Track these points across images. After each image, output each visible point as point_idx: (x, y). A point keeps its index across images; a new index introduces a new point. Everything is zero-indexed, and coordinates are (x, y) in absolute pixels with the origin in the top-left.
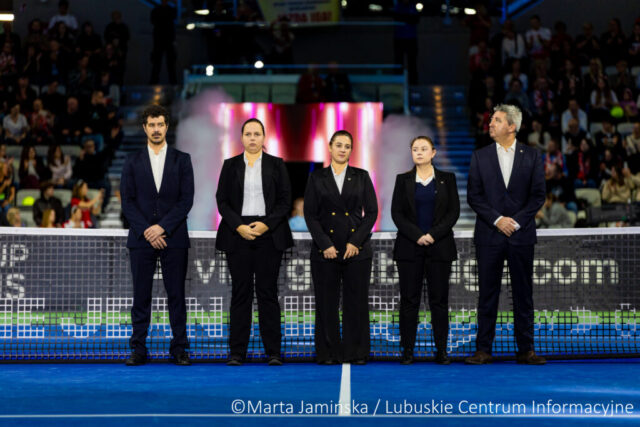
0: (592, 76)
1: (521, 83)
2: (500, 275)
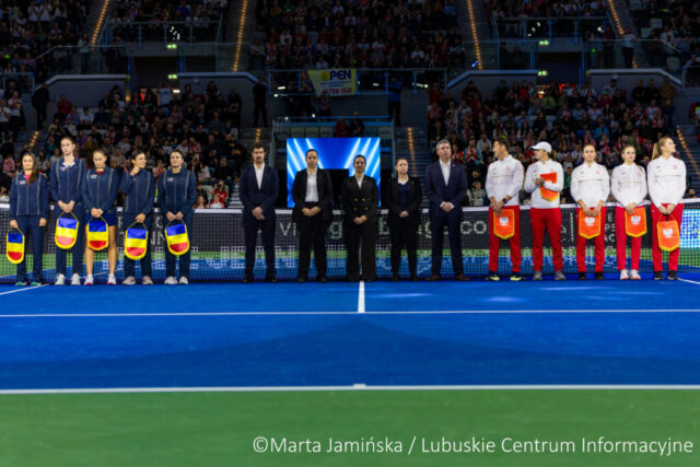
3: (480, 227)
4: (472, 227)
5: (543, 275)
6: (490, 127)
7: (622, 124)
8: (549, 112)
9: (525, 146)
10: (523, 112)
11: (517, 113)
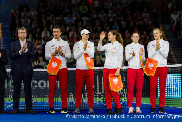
0: (51, 20)
1: (28, 22)
2: (20, 86)
3: (42, 84)
4: (37, 84)
5: (80, 110)
6: (49, 24)
7: (128, 23)
8: (84, 15)
9: (70, 36)
10: (69, 15)
11: (66, 15)
